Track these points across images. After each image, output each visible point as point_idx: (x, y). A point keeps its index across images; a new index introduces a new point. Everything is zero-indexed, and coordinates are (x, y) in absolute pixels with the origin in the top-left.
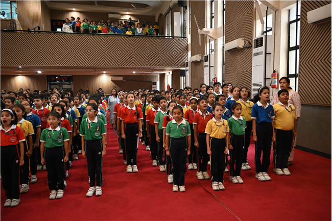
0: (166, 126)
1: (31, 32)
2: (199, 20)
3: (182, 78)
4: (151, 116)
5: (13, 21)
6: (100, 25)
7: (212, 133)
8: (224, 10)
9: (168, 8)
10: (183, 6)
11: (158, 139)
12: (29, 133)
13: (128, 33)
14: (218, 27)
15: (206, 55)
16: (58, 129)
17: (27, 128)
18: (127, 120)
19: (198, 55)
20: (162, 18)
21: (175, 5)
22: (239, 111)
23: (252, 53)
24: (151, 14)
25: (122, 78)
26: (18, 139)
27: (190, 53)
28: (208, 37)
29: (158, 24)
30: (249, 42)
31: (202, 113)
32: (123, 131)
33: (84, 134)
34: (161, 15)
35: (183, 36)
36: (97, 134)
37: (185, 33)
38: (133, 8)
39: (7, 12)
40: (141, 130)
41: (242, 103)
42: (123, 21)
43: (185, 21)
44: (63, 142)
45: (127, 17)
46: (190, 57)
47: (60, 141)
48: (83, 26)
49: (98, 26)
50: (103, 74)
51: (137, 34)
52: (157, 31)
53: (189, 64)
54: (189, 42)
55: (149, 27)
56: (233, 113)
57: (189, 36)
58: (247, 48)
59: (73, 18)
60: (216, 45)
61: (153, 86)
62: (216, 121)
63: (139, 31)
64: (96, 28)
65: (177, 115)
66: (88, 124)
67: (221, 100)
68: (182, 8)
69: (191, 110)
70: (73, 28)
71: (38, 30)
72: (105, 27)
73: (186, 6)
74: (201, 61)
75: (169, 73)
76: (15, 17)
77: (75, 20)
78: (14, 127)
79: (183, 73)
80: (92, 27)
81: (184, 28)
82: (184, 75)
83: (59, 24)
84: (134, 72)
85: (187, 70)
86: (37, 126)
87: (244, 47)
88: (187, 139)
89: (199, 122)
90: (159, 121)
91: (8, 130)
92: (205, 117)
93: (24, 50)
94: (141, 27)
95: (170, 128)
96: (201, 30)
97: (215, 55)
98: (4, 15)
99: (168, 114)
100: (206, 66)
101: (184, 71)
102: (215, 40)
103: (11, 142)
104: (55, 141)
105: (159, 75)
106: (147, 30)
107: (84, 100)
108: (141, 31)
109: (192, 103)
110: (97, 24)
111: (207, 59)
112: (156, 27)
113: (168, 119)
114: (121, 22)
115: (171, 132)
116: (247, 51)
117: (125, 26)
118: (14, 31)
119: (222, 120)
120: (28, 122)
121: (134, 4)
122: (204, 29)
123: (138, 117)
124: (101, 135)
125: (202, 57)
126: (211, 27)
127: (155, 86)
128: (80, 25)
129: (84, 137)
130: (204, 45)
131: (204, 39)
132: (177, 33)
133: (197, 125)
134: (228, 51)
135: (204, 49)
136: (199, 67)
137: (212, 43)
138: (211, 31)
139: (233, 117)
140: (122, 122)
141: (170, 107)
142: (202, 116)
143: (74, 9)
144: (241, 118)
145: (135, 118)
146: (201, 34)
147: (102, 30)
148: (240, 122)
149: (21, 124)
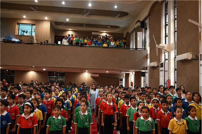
0: (136, 120)
1: (42, 44)
2: (156, 38)
3: (142, 78)
4: (124, 109)
5: (32, 37)
6: (86, 40)
7: (174, 130)
8: (175, 31)
9: (133, 28)
10: (144, 28)
11: (128, 128)
12: (39, 119)
13: (105, 45)
14: (171, 43)
15: (161, 63)
16: (60, 118)
17: (39, 115)
18: (106, 112)
19: (155, 62)
20: (129, 35)
21: (138, 27)
22: (194, 112)
23: (199, 64)
24: (120, 32)
25: (98, 75)
26: (33, 124)
27: (149, 61)
28: (163, 50)
29: (125, 39)
30: (196, 56)
31: (164, 112)
32: (102, 121)
33: (78, 123)
34: (128, 33)
35: (143, 48)
36: (86, 124)
37: (145, 46)
38: (109, 28)
39: (29, 31)
40: (116, 121)
41: (196, 105)
42: (101, 37)
43: (145, 38)
44: (62, 127)
45: (104, 34)
46: (148, 63)
47: (60, 127)
48: (76, 40)
49: (85, 40)
50: (86, 72)
51: (111, 47)
52: (125, 43)
53: (148, 68)
54: (149, 52)
55: (119, 41)
56: (189, 114)
57: (148, 49)
58: (194, 59)
59: (69, 35)
60: (169, 56)
61: (120, 82)
62: (177, 120)
63: (112, 44)
64: (83, 42)
65: (145, 113)
66: (81, 116)
67: (179, 102)
68: (144, 29)
69: (154, 108)
70: (69, 41)
71: (46, 43)
72: (89, 41)
73: (147, 28)
74: (158, 67)
75: (133, 73)
76: (34, 34)
77: (70, 36)
78: (32, 115)
79: (143, 74)
80: (81, 41)
81: (144, 42)
82: (144, 75)
83: (60, 38)
84: (107, 72)
85: (147, 72)
86: (44, 113)
87: (192, 59)
88: (152, 132)
89: (162, 119)
90: (130, 115)
91: (28, 118)
92: (166, 115)
93: (37, 55)
94: (114, 41)
95: (139, 123)
96: (158, 45)
97: (169, 63)
98: (27, 33)
99: (137, 111)
100: (162, 71)
101: (144, 73)
102: (169, 52)
103: (28, 126)
104: (57, 126)
105: (125, 74)
106: (118, 43)
107: (74, 92)
108: (114, 44)
109: (154, 103)
110: (84, 39)
111: (162, 65)
112: (124, 41)
113: (138, 116)
114: (100, 37)
115: (140, 126)
116: (195, 62)
117: (103, 40)
118: (32, 44)
119: (182, 120)
120: (40, 111)
121: (109, 26)
122: (161, 45)
123: (114, 110)
124: (89, 124)
125: (158, 63)
126: (166, 43)
128: (73, 39)
129: (77, 124)
130: (160, 55)
131: (160, 51)
132: (140, 46)
133: (160, 121)
134: (180, 61)
135: (160, 58)
136: (155, 71)
137: (167, 54)
138: (166, 46)
139: (189, 117)
140: (103, 114)
141: (139, 106)
142: (164, 114)
143: (70, 29)
144: (196, 119)
145: (112, 111)
146: (158, 48)
147: (88, 43)
148: (195, 121)
149: (35, 112)
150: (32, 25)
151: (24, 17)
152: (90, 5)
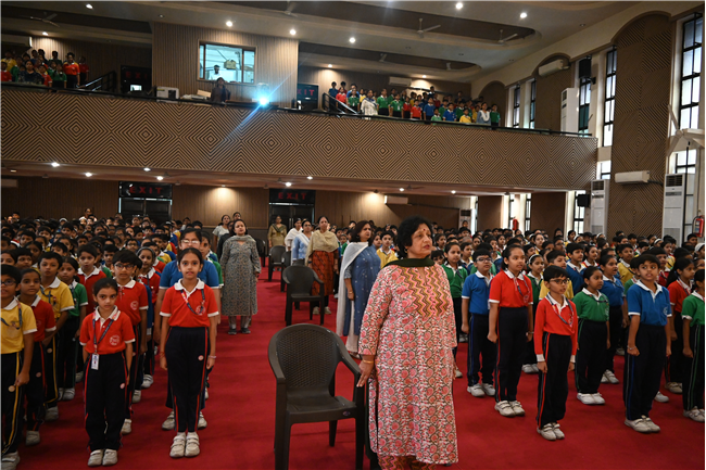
2: (643, 108)
9: (529, 74)
13: (466, 120)
15: (671, 173)
19: (645, 172)
25: (407, 199)
34: (493, 84)
45: (424, 85)
48: (379, 102)
53: (607, 186)
60: (702, 159)
61: (461, 217)
63: (486, 116)
73: (594, 79)
74: (654, 183)
80: (393, 104)
82: (587, 204)
85: (597, 196)
97: (700, 177)
100: (672, 194)
102: (701, 150)
105: (476, 198)
111: (675, 181)
125: (656, 175)
127: (466, 218)
143: (330, 66)
150: (245, 49)
151: (229, 24)
152: (459, 6)
